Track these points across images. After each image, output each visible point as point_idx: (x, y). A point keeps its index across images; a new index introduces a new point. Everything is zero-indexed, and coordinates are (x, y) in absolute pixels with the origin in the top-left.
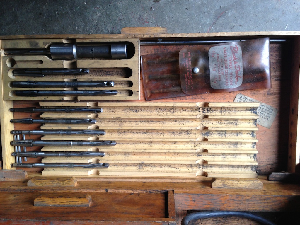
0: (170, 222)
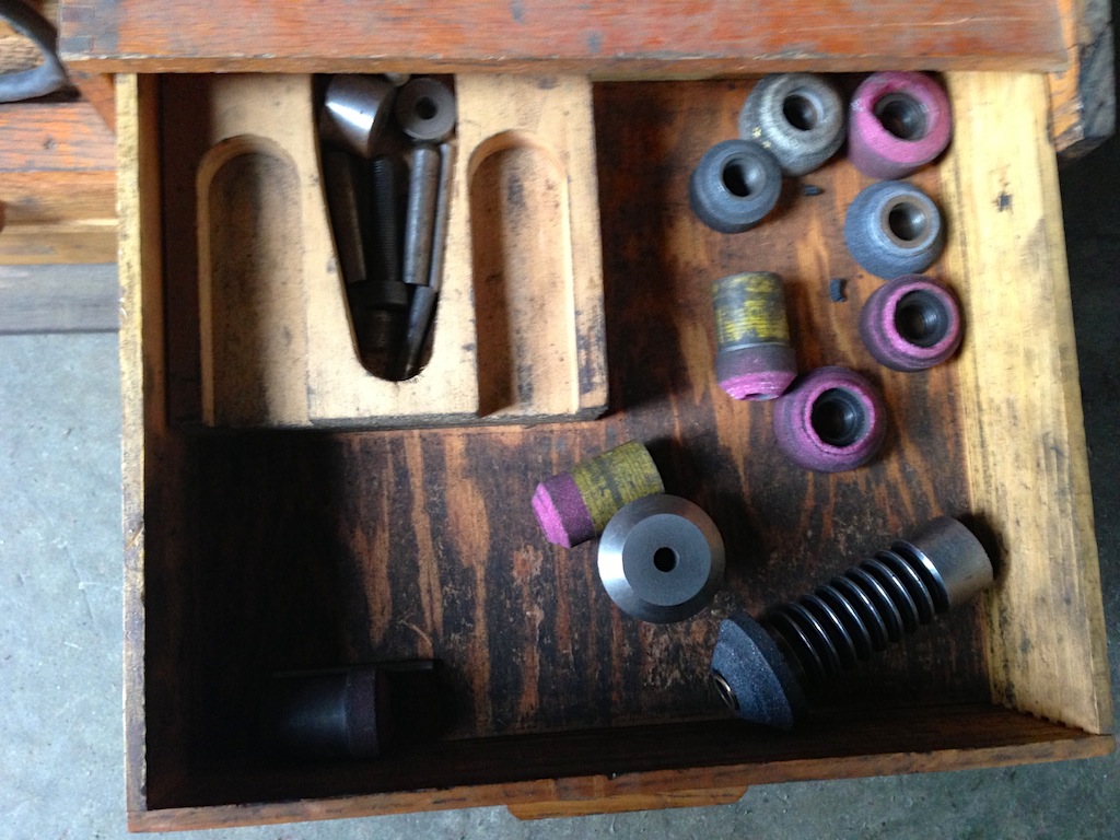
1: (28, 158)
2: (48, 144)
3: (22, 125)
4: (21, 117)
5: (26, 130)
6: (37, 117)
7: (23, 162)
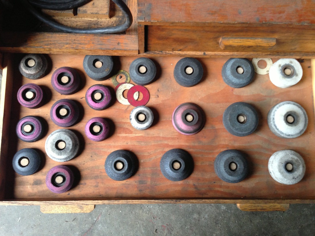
0: (143, 21)
1: (114, 47)
2: (118, 44)
3: (113, 39)
4: (112, 37)
5: (113, 40)
6: (116, 37)
7: (113, 48)
